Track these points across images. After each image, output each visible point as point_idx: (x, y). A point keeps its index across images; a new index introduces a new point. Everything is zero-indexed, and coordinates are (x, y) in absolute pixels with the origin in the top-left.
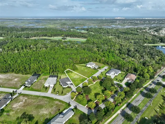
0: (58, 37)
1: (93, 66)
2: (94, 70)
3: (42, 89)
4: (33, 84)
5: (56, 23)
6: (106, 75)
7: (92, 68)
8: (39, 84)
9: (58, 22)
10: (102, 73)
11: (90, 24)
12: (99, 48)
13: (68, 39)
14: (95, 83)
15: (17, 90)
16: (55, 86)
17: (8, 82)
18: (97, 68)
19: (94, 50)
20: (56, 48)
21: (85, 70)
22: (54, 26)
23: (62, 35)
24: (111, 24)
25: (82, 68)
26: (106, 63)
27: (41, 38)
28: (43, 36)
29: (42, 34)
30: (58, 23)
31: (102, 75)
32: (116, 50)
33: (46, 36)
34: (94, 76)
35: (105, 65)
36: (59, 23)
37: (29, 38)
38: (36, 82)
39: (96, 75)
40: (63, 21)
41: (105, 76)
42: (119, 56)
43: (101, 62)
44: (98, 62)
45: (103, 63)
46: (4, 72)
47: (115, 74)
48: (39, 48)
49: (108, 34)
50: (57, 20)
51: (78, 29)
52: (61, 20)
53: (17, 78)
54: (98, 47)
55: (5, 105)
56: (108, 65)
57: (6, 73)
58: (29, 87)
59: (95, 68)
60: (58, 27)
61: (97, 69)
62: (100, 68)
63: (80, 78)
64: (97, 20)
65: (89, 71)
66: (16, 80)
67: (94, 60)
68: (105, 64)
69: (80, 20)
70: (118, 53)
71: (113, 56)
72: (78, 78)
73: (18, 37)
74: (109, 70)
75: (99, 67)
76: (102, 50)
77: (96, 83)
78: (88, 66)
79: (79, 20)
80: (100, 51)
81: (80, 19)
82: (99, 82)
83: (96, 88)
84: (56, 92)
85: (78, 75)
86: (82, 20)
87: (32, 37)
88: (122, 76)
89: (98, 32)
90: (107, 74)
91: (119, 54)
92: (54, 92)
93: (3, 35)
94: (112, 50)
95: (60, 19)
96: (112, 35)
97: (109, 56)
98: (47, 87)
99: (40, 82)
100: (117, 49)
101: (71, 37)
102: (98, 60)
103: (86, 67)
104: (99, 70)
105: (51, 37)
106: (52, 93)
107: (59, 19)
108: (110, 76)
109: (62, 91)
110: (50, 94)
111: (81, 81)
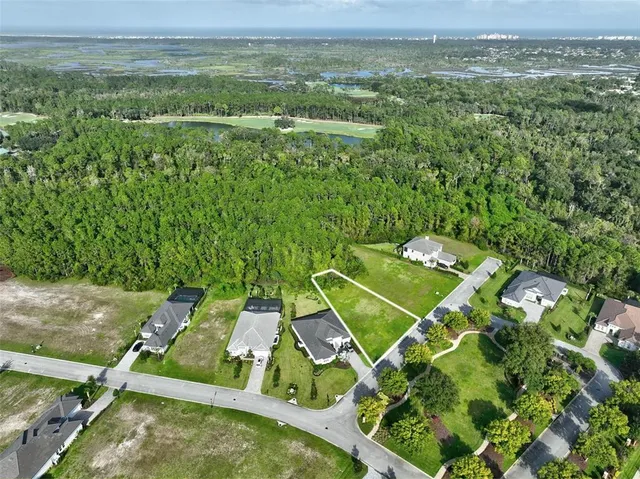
0: (257, 114)
1: (435, 255)
2: (439, 277)
3: (216, 369)
4: (174, 340)
5: (242, 57)
6: (500, 303)
7: (428, 265)
8: (204, 342)
9: (249, 52)
10: (478, 292)
11: (380, 60)
12: (443, 170)
13: (303, 124)
14: (456, 343)
15: (104, 372)
16: (276, 353)
17: (65, 325)
18: (453, 264)
19: (424, 179)
20: (256, 167)
21: (400, 276)
22: (236, 67)
23: (277, 109)
24: (466, 62)
25: (385, 265)
26: (487, 241)
27: (189, 118)
28: (195, 111)
29: (192, 104)
30: (249, 57)
31: (483, 301)
32: (519, 178)
33: (207, 109)
34: (442, 304)
35: (483, 252)
36: (254, 56)
37: (139, 118)
38: (187, 333)
39: (454, 302)
40: (272, 50)
41: (496, 311)
42: (538, 208)
43: (466, 235)
44: (449, 235)
45: (474, 242)
46: (48, 278)
47: (546, 303)
48: (186, 163)
49: (467, 105)
50: (243, 43)
51: (334, 82)
52: (261, 42)
53: (104, 309)
54: (439, 167)
55: (56, 457)
56: (499, 251)
57: (54, 281)
58: (161, 357)
59: (441, 265)
61: (451, 270)
62: (464, 266)
63: (382, 316)
64: (406, 44)
65: (417, 281)
66: (98, 316)
67: (431, 226)
68: (482, 245)
69: (337, 45)
70: (531, 191)
71: (509, 207)
72: (375, 318)
73: (95, 115)
74: (505, 277)
75: (462, 263)
76: (459, 180)
77: (463, 343)
78: (411, 254)
79: (332, 43)
80: (447, 184)
81: (336, 42)
82: (476, 339)
83: (466, 370)
84: (285, 387)
85: (374, 301)
86: (346, 42)
87: (151, 113)
88: (576, 311)
89: (422, 97)
90: (505, 300)
91: (535, 200)
92: (276, 385)
93: (38, 106)
94: (501, 179)
95: (255, 41)
96: (485, 110)
97: (494, 210)
98: (242, 358)
99: (206, 329)
100: (523, 177)
101: (311, 117)
102: (449, 228)
103: (399, 262)
104: (461, 275)
105: (229, 115)
106: (265, 391)
107: (252, 41)
108: (520, 309)
109: (314, 385)
110: (257, 395)
111: (388, 332)
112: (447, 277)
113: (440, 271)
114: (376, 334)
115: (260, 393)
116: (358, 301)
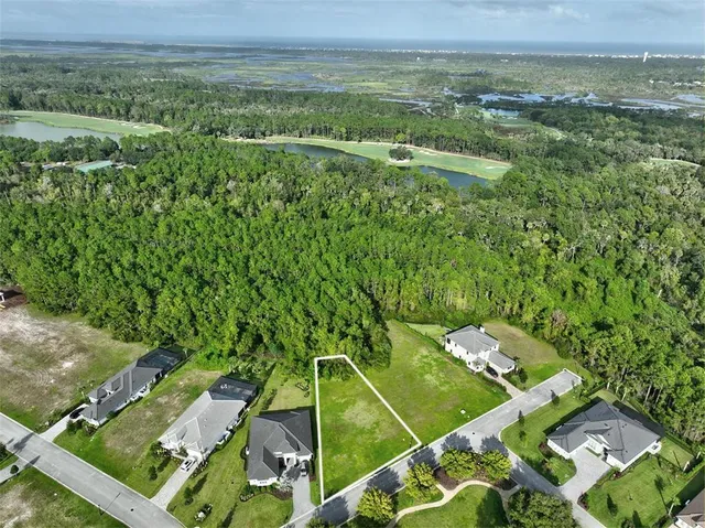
0: (378, 141)
1: (484, 356)
3: (138, 462)
4: (119, 412)
5: (401, 73)
6: (543, 445)
7: (472, 367)
8: (149, 421)
9: (411, 68)
10: (521, 419)
11: (562, 82)
12: (558, 234)
13: (426, 155)
14: (449, 495)
15: (32, 434)
16: (214, 458)
18: (507, 371)
19: (526, 244)
21: (428, 377)
22: (389, 84)
23: (401, 137)
24: (675, 88)
25: (416, 358)
27: (303, 141)
28: (313, 132)
30: (409, 73)
31: (522, 434)
32: (664, 257)
33: (326, 131)
34: (462, 431)
35: (561, 361)
36: (416, 72)
37: (253, 137)
38: (140, 405)
39: (474, 434)
40: (438, 65)
41: (534, 457)
42: (680, 305)
43: (546, 331)
44: (524, 326)
45: (554, 343)
47: (613, 461)
49: (643, 146)
50: (412, 57)
52: (431, 57)
54: (555, 229)
56: (586, 365)
58: (92, 430)
59: (490, 370)
60: (406, 90)
61: (501, 380)
62: (520, 377)
63: (372, 432)
64: (608, 62)
66: (68, 365)
69: (519, 63)
70: (676, 279)
71: (634, 296)
72: (362, 431)
73: (211, 132)
74: (575, 404)
75: (519, 374)
76: (578, 250)
77: (459, 498)
78: (456, 350)
79: (512, 59)
80: (560, 254)
81: (518, 58)
82: (480, 495)
84: (197, 507)
85: (373, 407)
86: (531, 59)
87: (268, 133)
88: (659, 485)
89: (588, 132)
90: (552, 443)
91: (681, 292)
92: (188, 503)
94: (639, 258)
95: (427, 54)
96: (669, 154)
97: (609, 298)
98: (174, 454)
99: (161, 405)
100: (673, 256)
101: (437, 148)
102: (528, 317)
103: (437, 355)
104: (510, 388)
105: (348, 139)
106: (171, 508)
107: (421, 55)
108: (570, 461)
109: (231, 514)
110: (160, 510)
111: (367, 456)
112: (491, 389)
113: (485, 378)
114: (350, 456)
115: (164, 508)
116: (355, 402)
